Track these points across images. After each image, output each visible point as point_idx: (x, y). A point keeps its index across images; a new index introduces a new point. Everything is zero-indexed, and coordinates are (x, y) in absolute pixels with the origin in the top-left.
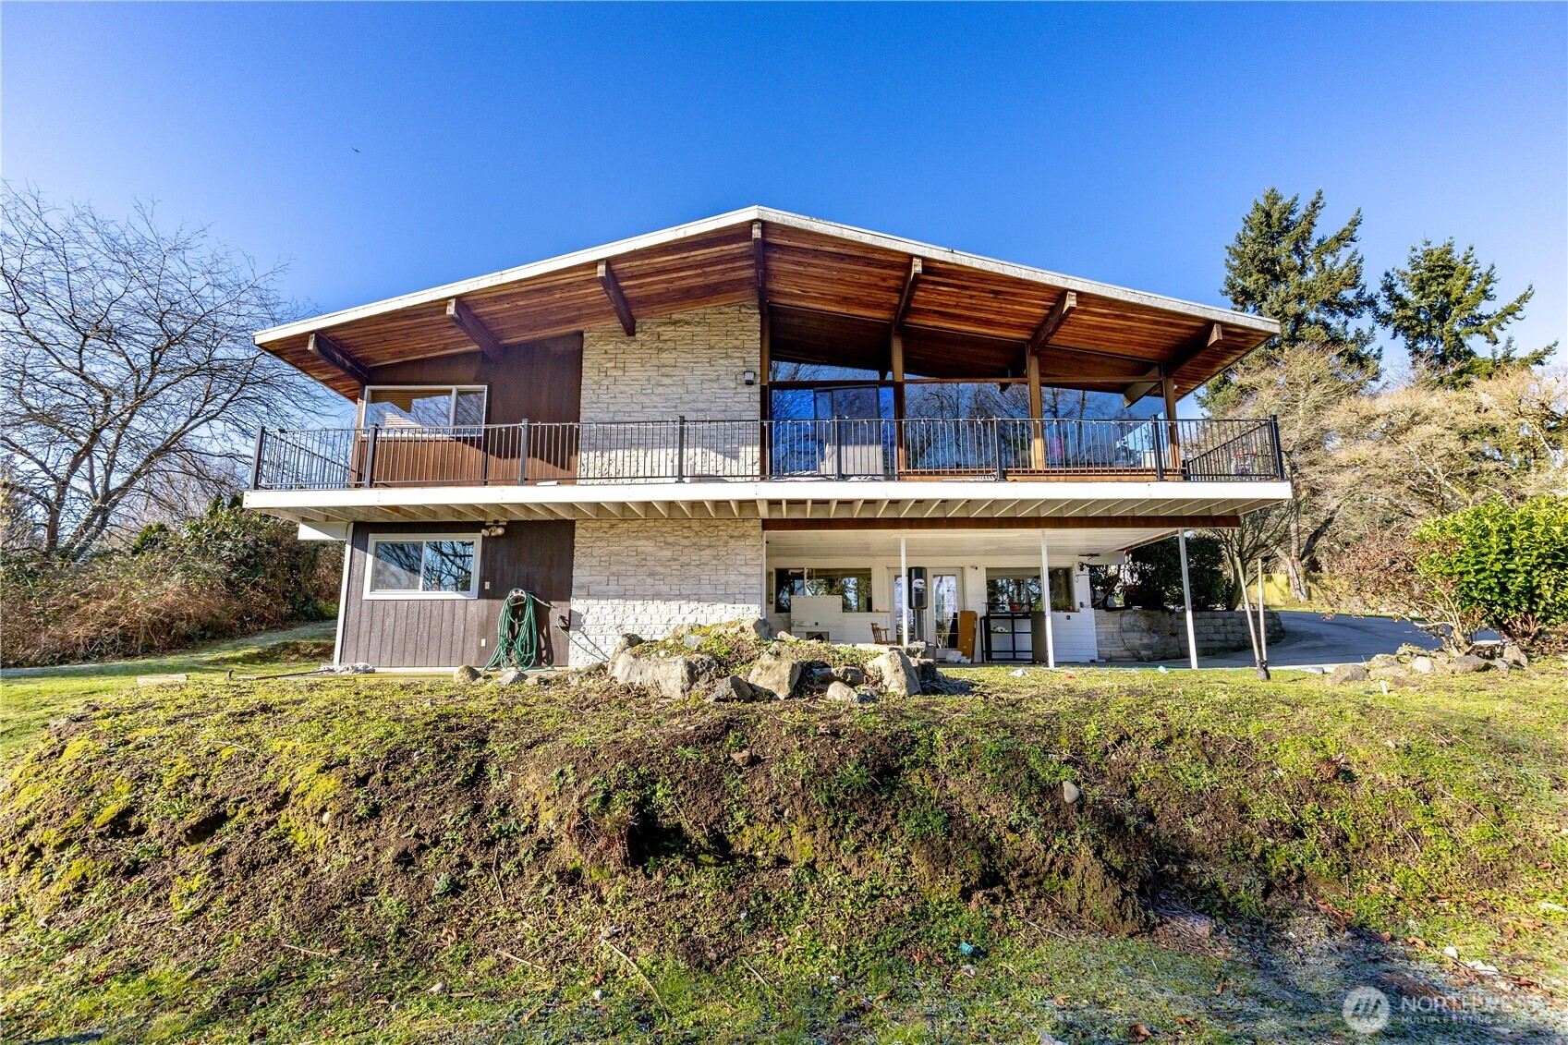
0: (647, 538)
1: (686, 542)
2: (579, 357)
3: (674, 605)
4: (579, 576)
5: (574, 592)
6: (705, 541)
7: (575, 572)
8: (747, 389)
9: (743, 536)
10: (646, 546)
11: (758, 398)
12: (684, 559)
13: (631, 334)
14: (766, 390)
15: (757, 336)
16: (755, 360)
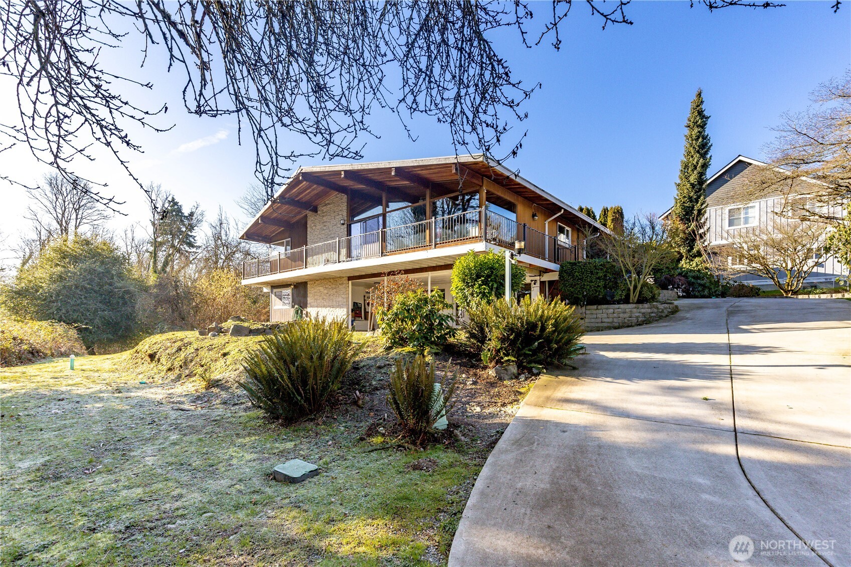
0: (322, 286)
1: (330, 287)
2: (306, 223)
3: (328, 309)
4: (309, 300)
5: (308, 305)
6: (334, 286)
7: (308, 299)
8: (343, 227)
9: (342, 284)
10: (321, 289)
11: (346, 229)
12: (329, 293)
13: (317, 212)
14: (350, 225)
15: (346, 204)
16: (345, 214)
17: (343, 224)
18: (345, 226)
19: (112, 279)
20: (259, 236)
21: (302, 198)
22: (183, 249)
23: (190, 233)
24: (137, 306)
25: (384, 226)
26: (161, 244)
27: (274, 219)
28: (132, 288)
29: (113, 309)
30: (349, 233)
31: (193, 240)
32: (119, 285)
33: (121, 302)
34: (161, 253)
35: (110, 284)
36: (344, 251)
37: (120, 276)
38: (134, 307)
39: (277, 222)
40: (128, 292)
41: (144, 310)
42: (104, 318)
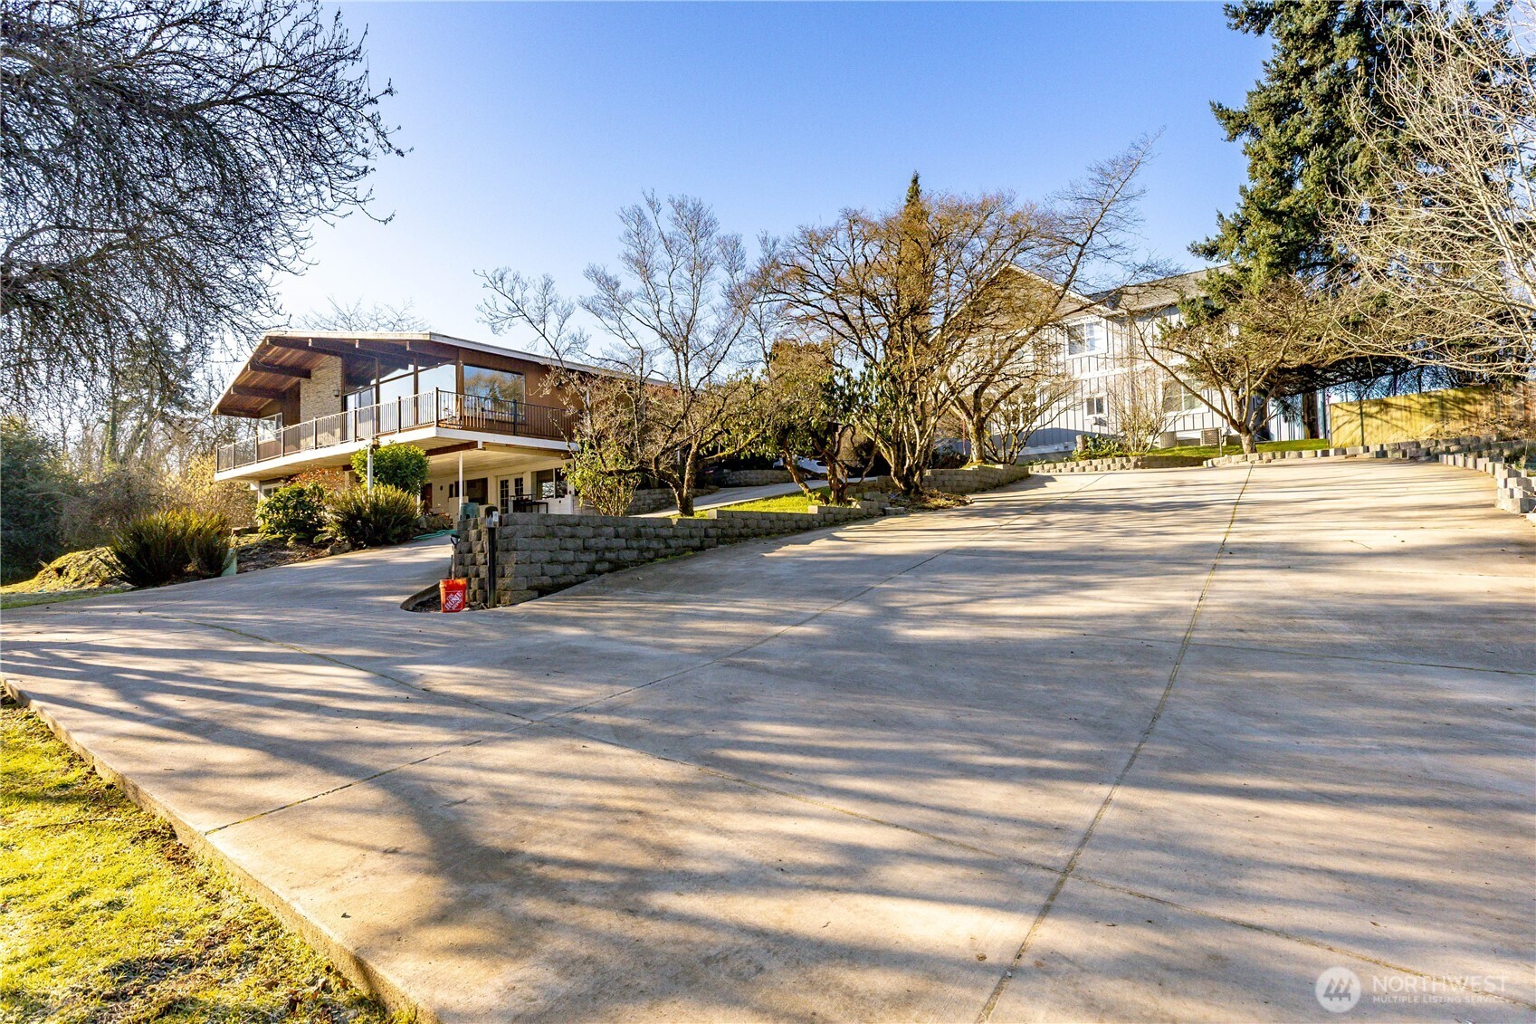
2: (298, 393)
8: (336, 399)
11: (340, 402)
13: (310, 377)
14: (346, 397)
15: (340, 369)
16: (339, 383)
17: (337, 396)
18: (339, 398)
19: (24, 477)
20: (239, 410)
21: (286, 360)
22: (171, 414)
23: (183, 384)
24: (63, 519)
25: (378, 401)
26: (126, 406)
27: (254, 387)
28: (56, 492)
29: (24, 526)
30: (345, 407)
31: (189, 397)
32: (35, 487)
33: (37, 513)
34: (128, 422)
35: (21, 486)
36: (338, 431)
37: (38, 472)
38: (57, 521)
39: (258, 391)
40: (49, 498)
41: (75, 525)
42: (9, 541)
